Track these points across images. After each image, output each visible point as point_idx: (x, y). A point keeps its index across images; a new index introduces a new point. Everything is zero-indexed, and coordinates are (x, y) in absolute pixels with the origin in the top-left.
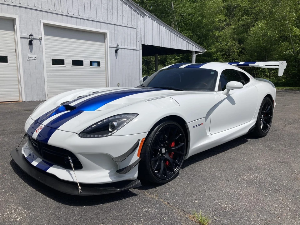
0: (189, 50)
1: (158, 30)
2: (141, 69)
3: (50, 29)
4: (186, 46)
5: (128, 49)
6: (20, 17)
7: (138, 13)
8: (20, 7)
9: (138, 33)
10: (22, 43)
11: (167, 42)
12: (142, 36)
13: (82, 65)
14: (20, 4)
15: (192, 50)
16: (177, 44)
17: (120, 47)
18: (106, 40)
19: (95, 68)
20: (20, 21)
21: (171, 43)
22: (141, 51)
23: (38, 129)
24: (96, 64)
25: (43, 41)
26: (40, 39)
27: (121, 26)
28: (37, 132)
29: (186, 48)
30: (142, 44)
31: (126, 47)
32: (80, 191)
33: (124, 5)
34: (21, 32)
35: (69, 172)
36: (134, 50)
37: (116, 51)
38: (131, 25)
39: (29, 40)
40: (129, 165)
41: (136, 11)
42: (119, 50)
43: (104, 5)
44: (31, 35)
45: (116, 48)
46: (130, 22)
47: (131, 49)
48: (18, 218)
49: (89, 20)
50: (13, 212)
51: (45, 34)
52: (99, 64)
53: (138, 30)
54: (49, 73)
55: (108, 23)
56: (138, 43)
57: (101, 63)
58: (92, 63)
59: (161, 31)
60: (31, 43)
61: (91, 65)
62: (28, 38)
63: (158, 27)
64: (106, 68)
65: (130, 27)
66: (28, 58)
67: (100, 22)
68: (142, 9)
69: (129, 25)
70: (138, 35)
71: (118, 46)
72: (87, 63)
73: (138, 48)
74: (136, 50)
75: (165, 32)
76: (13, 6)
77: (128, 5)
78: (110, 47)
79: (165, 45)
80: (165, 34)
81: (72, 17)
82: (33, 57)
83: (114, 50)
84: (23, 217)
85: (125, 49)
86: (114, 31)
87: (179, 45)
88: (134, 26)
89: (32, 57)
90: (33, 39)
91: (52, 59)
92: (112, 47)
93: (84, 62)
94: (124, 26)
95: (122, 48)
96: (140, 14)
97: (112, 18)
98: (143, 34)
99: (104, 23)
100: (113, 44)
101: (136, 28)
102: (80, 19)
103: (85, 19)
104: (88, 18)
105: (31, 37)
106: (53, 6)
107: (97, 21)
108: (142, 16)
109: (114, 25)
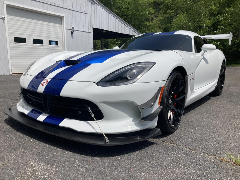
0: (130, 34)
1: (106, 17)
2: (92, 49)
3: (12, 9)
4: (127, 30)
5: (81, 31)
7: (89, 1)
9: (90, 18)
11: (113, 27)
12: (93, 21)
13: (42, 44)
15: (132, 35)
16: (121, 29)
17: (75, 29)
18: (63, 23)
19: (54, 46)
21: (116, 28)
22: (92, 33)
23: (44, 83)
24: (54, 43)
25: (6, 21)
26: (3, 19)
27: (75, 11)
28: (42, 85)
29: (127, 32)
30: (93, 28)
31: (80, 29)
32: (107, 141)
35: (89, 123)
36: (86, 32)
37: (72, 33)
38: (84, 11)
40: (152, 113)
42: (74, 32)
45: (72, 30)
46: (83, 9)
47: (84, 32)
48: (44, 174)
49: (47, 4)
50: (36, 168)
52: (57, 43)
53: (89, 16)
54: (12, 50)
55: (64, 8)
56: (89, 26)
57: (58, 42)
58: (51, 42)
59: (108, 17)
61: (50, 44)
63: (106, 14)
64: (63, 47)
65: (83, 13)
67: (57, 6)
69: (82, 11)
70: (90, 19)
71: (73, 28)
72: (46, 42)
73: (90, 31)
74: (88, 32)
75: (111, 18)
78: (66, 29)
79: (111, 29)
80: (111, 20)
83: (70, 31)
84: (50, 173)
85: (79, 31)
86: (69, 15)
87: (122, 30)
88: (86, 12)
91: (14, 37)
92: (68, 29)
93: (44, 41)
94: (78, 12)
95: (76, 31)
96: (91, 2)
97: (67, 4)
98: (93, 19)
99: (61, 7)
100: (69, 27)
101: (88, 14)
102: (40, 2)
103: (44, 3)
104: (47, 2)
107: (54, 6)
108: (92, 4)
109: (70, 10)
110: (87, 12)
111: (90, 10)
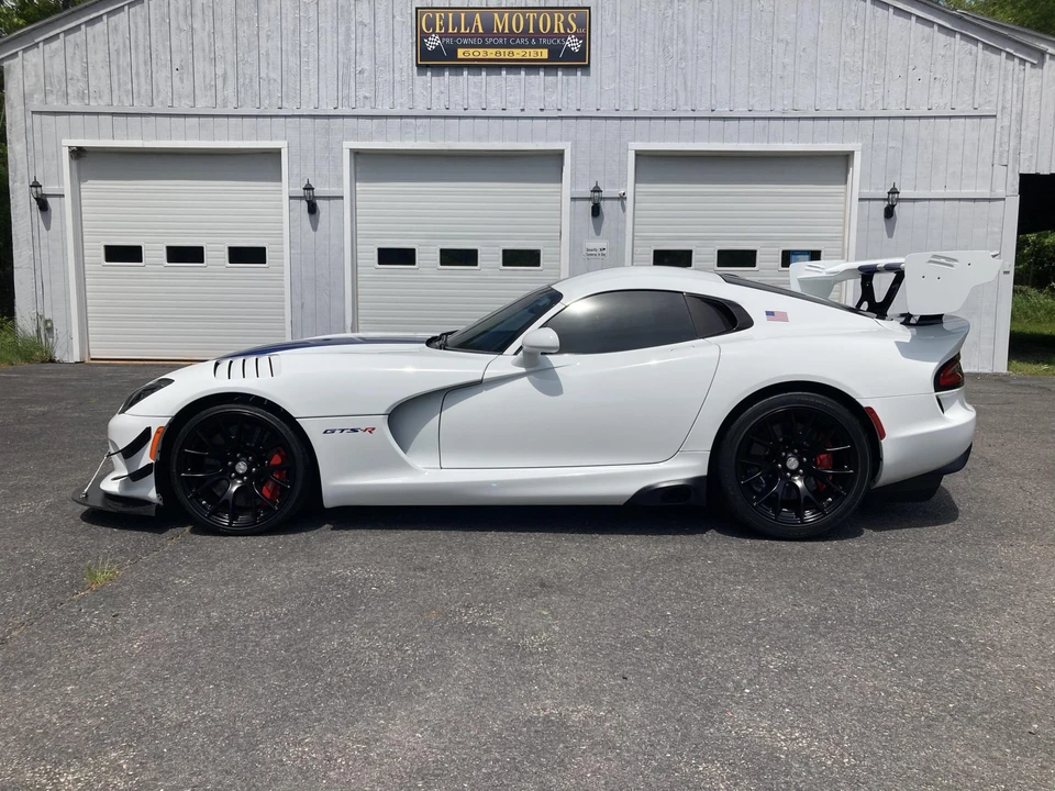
2: (1007, 272)
3: (653, 164)
5: (944, 199)
6: (575, 145)
7: (1010, 56)
8: (577, 118)
9: (1006, 132)
10: (573, 213)
12: (1025, 141)
13: (752, 264)
14: (579, 110)
18: (850, 176)
20: (573, 157)
22: (1014, 204)
24: (805, 256)
25: (629, 203)
26: (622, 198)
27: (920, 118)
31: (941, 193)
33: (942, 38)
34: (574, 183)
36: (975, 200)
37: (889, 213)
38: (970, 108)
39: (591, 204)
41: (998, 51)
42: (899, 205)
43: (848, 59)
44: (597, 190)
45: (888, 199)
46: (967, 98)
47: (960, 199)
49: (784, 118)
51: (637, 181)
52: (815, 255)
53: (1003, 121)
55: (859, 118)
56: (1001, 171)
57: (822, 255)
58: (787, 257)
60: (596, 211)
61: (785, 263)
62: (590, 199)
65: (965, 117)
66: (585, 252)
67: (829, 118)
69: (959, 108)
70: (1006, 139)
71: (894, 191)
72: (767, 258)
73: (1000, 192)
74: (989, 200)
76: (561, 118)
77: (961, 34)
78: (860, 199)
81: (725, 119)
82: (598, 248)
83: (879, 208)
85: (930, 200)
86: (884, 143)
88: (985, 110)
89: (596, 250)
90: (602, 199)
91: (655, 251)
92: (870, 199)
93: (757, 254)
94: (935, 117)
96: (1021, 59)
97: (880, 98)
98: (1028, 135)
99: (844, 118)
100: (878, 189)
101: (995, 116)
102: (754, 118)
103: (769, 118)
104: (784, 111)
105: (596, 194)
106: (669, 98)
107: (814, 118)
108: (1028, 65)
109: (889, 118)
110: (989, 111)
111: (1009, 97)
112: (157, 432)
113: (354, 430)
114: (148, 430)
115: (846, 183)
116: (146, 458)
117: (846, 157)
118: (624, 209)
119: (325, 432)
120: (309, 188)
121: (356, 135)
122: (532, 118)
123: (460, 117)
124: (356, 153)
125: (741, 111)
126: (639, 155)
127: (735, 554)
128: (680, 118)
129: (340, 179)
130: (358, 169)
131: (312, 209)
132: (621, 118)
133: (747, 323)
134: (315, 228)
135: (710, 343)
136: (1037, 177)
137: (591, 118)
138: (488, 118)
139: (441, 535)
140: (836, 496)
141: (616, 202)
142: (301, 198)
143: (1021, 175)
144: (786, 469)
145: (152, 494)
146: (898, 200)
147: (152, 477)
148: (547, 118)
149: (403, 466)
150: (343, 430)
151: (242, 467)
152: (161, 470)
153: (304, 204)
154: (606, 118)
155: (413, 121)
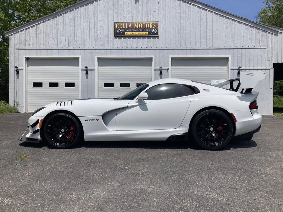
2: (271, 89)
3: (176, 61)
5: (253, 70)
6: (155, 56)
7: (269, 33)
8: (156, 49)
9: (269, 52)
10: (155, 74)
14: (156, 47)
18: (228, 64)
20: (155, 59)
22: (272, 70)
25: (170, 71)
26: (168, 70)
27: (246, 49)
33: (250, 29)
34: (155, 66)
36: (262, 70)
37: (239, 73)
38: (259, 46)
39: (160, 71)
41: (266, 32)
43: (226, 34)
44: (161, 68)
45: (238, 70)
46: (258, 44)
47: (258, 70)
49: (210, 49)
51: (172, 66)
53: (268, 49)
55: (230, 49)
56: (268, 62)
60: (161, 73)
62: (159, 70)
65: (258, 48)
67: (222, 49)
68: (274, 27)
69: (256, 46)
70: (269, 54)
71: (240, 67)
73: (268, 68)
74: (266, 70)
76: (152, 49)
77: (256, 28)
78: (231, 70)
81: (194, 49)
83: (236, 72)
85: (249, 70)
86: (237, 55)
90: (163, 70)
92: (233, 70)
94: (250, 49)
96: (272, 33)
97: (235, 44)
98: (275, 53)
99: (226, 49)
100: (236, 67)
101: (266, 48)
102: (202, 49)
103: (206, 49)
104: (210, 47)
105: (161, 69)
106: (180, 44)
107: (218, 49)
108: (274, 35)
109: (238, 49)
110: (264, 47)
111: (269, 43)
112: (41, 120)
113: (93, 120)
114: (38, 120)
115: (227, 66)
116: (38, 127)
117: (227, 59)
118: (168, 73)
119: (85, 120)
120: (86, 67)
121: (99, 54)
122: (144, 50)
123: (126, 50)
124: (99, 59)
125: (199, 47)
126: (172, 59)
127: (196, 154)
128: (183, 49)
129: (94, 65)
130: (99, 63)
131: (87, 73)
132: (167, 49)
133: (199, 92)
134: (87, 78)
135: (189, 97)
136: (278, 64)
137: (160, 49)
138: (133, 50)
139: (116, 149)
140: (224, 138)
141: (166, 71)
142: (84, 70)
143: (274, 63)
144: (210, 131)
145: (39, 137)
146: (241, 70)
147: (39, 133)
148: (148, 49)
149: (106, 130)
150: (90, 120)
151: (63, 130)
152: (41, 131)
153: (85, 72)
154: (163, 49)
155: (113, 50)
